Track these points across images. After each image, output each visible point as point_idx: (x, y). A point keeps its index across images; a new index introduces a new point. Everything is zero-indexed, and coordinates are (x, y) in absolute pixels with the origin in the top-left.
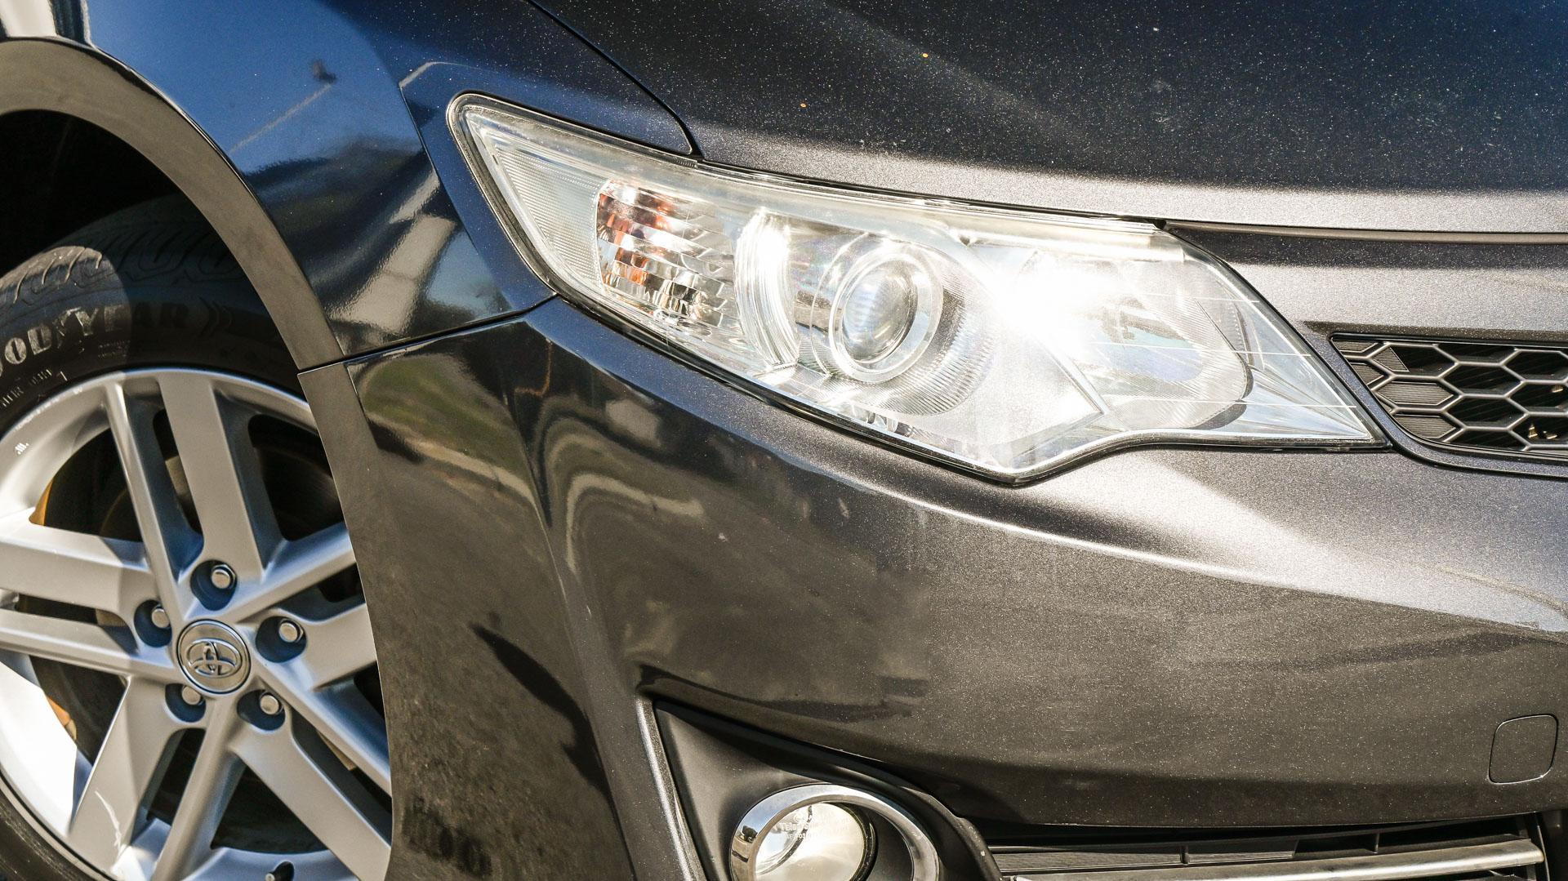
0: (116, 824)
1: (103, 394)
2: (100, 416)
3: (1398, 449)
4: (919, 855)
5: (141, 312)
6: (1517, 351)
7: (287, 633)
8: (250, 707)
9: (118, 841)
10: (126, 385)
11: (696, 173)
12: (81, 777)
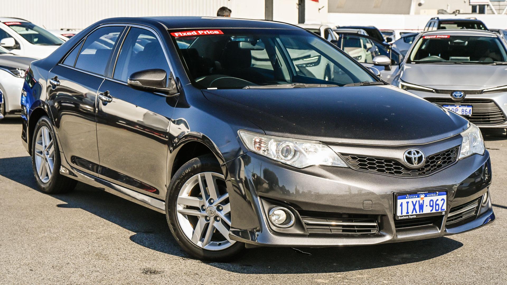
0: (198, 237)
1: (198, 177)
2: (197, 180)
3: (350, 168)
4: (292, 216)
5: (202, 165)
6: (367, 158)
7: (220, 208)
8: (216, 218)
9: (198, 240)
10: (200, 175)
11: (265, 136)
12: (193, 232)
